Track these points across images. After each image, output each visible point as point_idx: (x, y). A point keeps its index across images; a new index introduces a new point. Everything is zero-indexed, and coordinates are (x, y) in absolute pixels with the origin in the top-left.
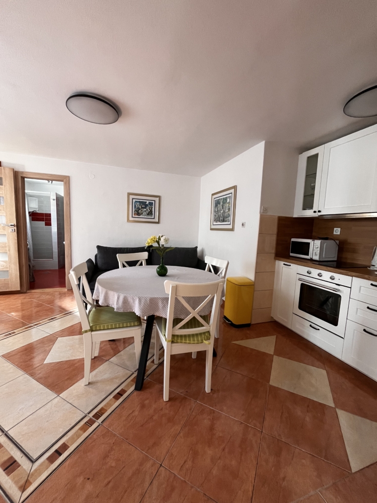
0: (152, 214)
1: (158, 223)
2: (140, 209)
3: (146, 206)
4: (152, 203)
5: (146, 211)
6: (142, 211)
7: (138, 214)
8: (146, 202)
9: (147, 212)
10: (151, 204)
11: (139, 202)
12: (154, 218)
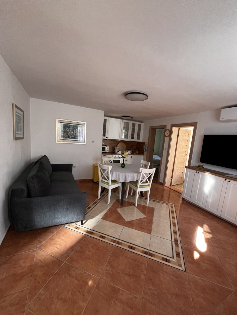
1: (23, 138)
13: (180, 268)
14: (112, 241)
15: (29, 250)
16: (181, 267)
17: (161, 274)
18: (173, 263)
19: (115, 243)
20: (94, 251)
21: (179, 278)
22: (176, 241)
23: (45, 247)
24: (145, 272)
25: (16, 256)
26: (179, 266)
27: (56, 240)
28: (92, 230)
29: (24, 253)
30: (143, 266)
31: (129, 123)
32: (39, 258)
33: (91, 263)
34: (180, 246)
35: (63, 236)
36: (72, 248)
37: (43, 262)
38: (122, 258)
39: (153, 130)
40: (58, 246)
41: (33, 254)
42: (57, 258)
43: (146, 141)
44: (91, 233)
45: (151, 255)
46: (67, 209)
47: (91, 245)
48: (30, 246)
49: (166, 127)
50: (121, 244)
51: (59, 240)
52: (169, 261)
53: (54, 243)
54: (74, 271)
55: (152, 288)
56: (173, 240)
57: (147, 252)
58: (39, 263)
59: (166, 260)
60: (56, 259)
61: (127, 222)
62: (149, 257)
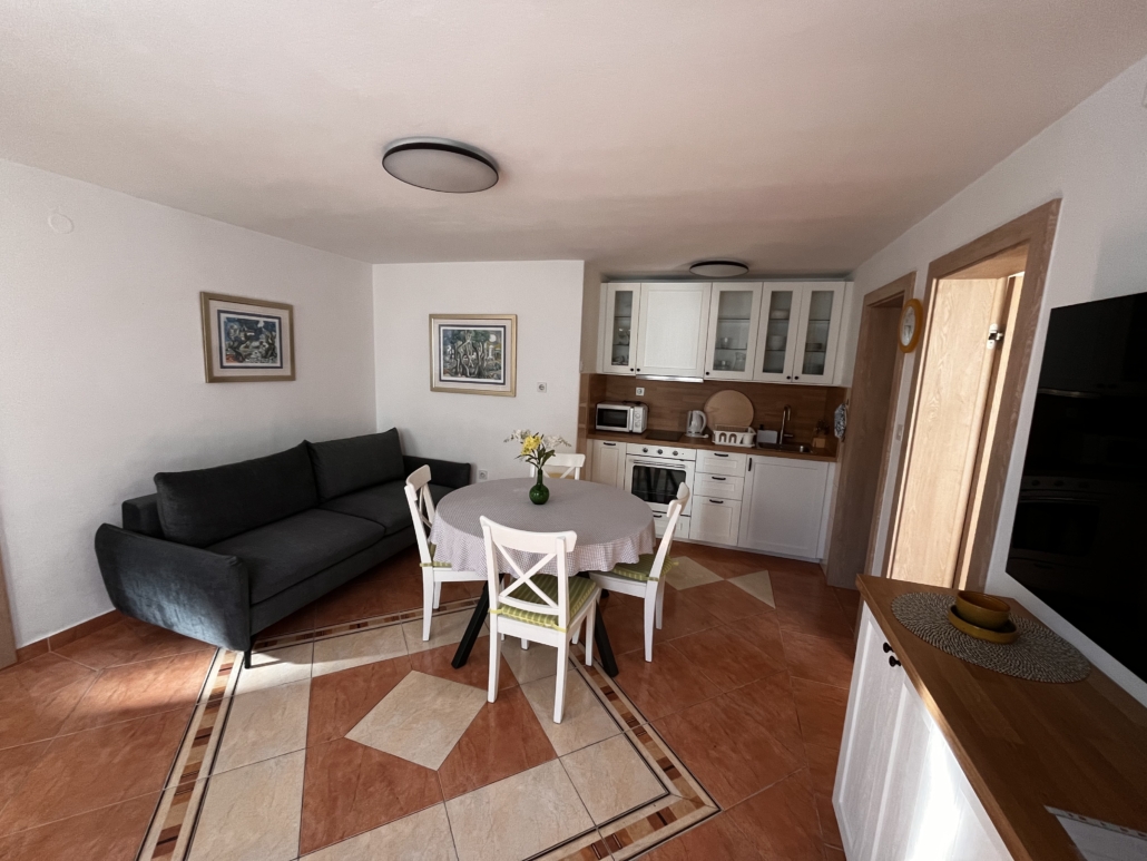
0: (273, 355)
1: (292, 378)
2: (242, 343)
3: (258, 332)
4: (274, 324)
5: (257, 347)
6: (247, 347)
7: (239, 357)
8: (258, 322)
9: (262, 350)
10: (270, 327)
11: (239, 320)
12: (281, 367)
28: (232, 698)
31: (750, 294)
36: (120, 715)
37: (49, 707)
44: (213, 705)
47: (150, 738)
48: (110, 656)
49: (913, 287)
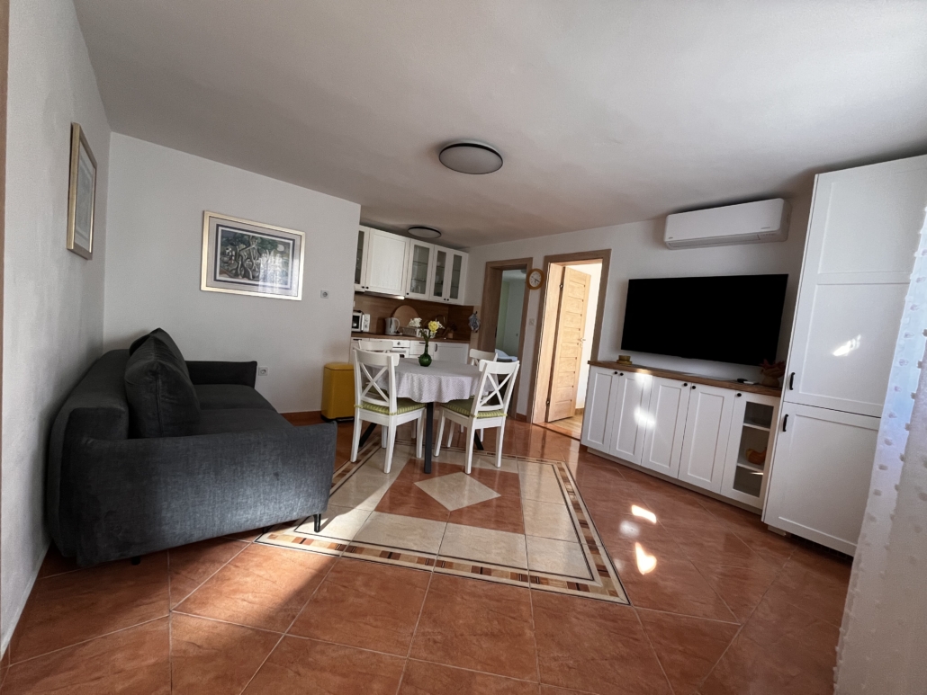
13: (616, 599)
14: (420, 561)
15: (140, 620)
16: (617, 596)
17: (574, 619)
18: (596, 590)
19: (432, 565)
20: (373, 594)
21: (620, 622)
22: (591, 542)
23: (203, 604)
24: (532, 621)
25: (91, 644)
26: (611, 595)
27: (235, 580)
28: (353, 541)
29: (122, 630)
30: (523, 608)
31: (428, 250)
32: (186, 638)
33: (371, 625)
34: (601, 550)
35: (258, 566)
36: (300, 595)
37: (205, 646)
38: (462, 598)
39: (495, 271)
40: (250, 597)
41: (160, 628)
42: (252, 629)
43: (477, 303)
44: (351, 549)
45: (536, 580)
46: (277, 475)
47: (360, 578)
48: (143, 607)
49: (531, 263)
50: (450, 565)
51: (248, 579)
52: (586, 588)
53: (235, 587)
54: (323, 652)
55: (560, 655)
56: (584, 541)
57: (526, 576)
58: (192, 652)
59: (578, 587)
60: (250, 632)
61: (451, 512)
62: (534, 586)
